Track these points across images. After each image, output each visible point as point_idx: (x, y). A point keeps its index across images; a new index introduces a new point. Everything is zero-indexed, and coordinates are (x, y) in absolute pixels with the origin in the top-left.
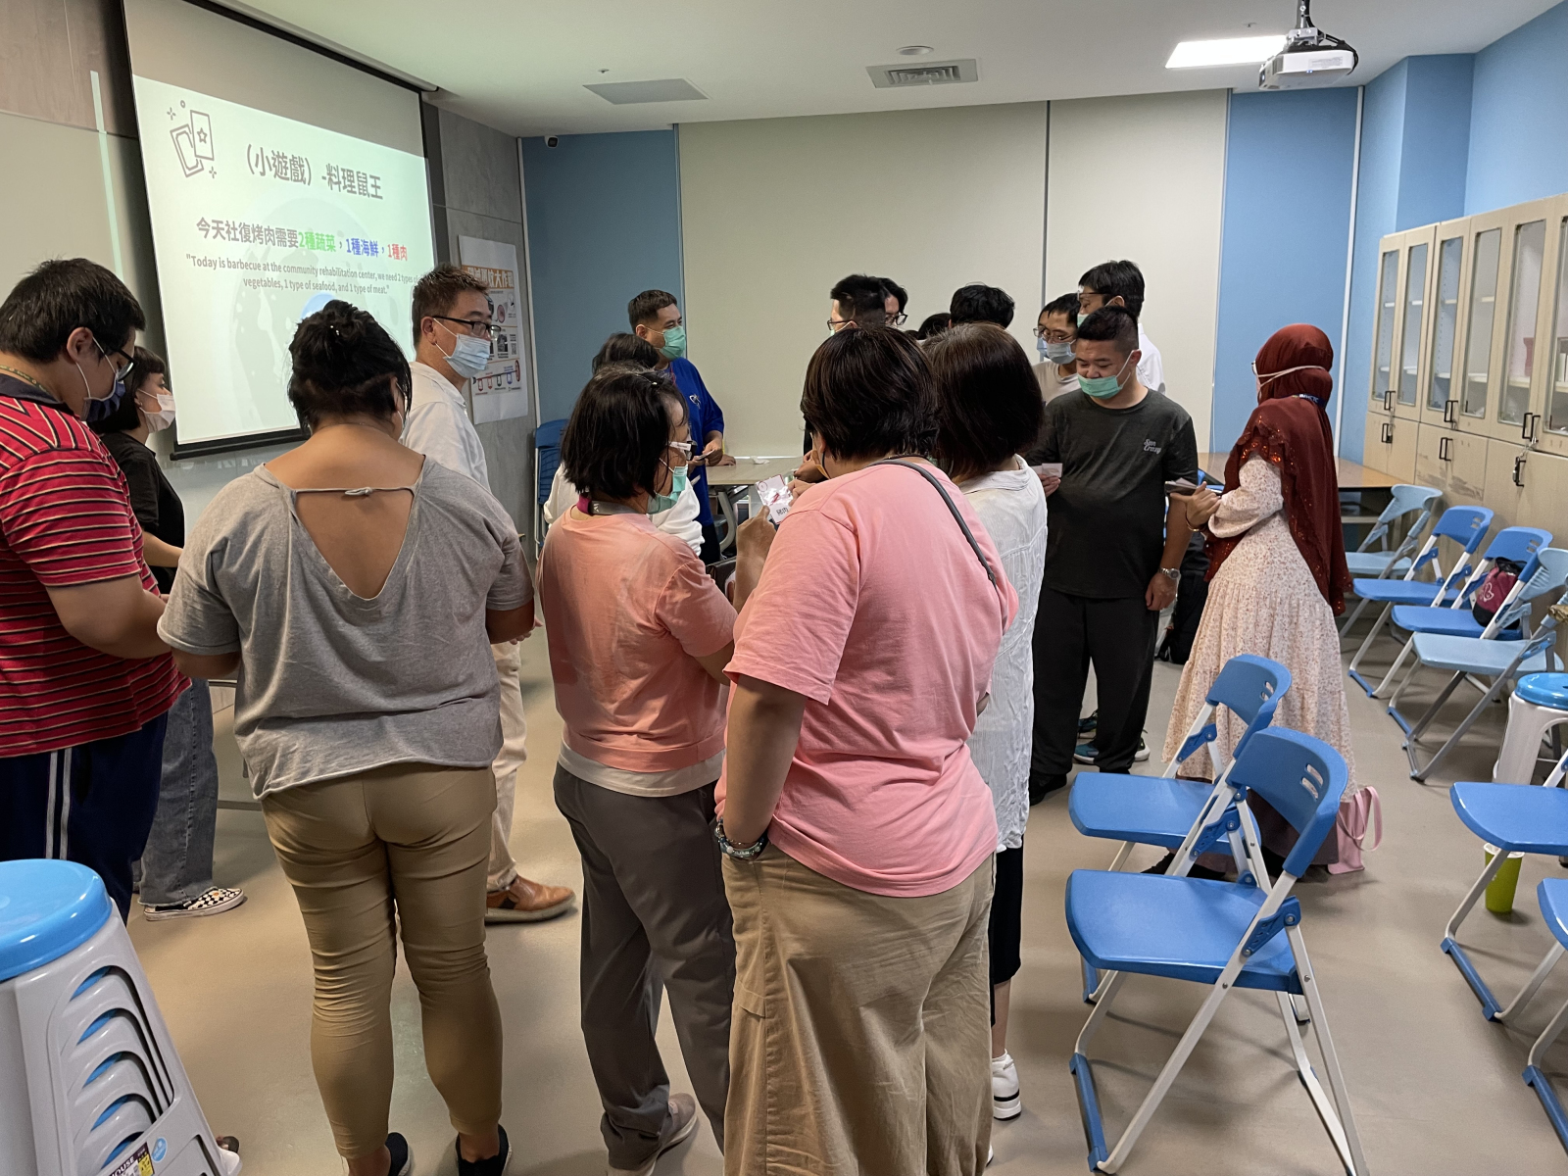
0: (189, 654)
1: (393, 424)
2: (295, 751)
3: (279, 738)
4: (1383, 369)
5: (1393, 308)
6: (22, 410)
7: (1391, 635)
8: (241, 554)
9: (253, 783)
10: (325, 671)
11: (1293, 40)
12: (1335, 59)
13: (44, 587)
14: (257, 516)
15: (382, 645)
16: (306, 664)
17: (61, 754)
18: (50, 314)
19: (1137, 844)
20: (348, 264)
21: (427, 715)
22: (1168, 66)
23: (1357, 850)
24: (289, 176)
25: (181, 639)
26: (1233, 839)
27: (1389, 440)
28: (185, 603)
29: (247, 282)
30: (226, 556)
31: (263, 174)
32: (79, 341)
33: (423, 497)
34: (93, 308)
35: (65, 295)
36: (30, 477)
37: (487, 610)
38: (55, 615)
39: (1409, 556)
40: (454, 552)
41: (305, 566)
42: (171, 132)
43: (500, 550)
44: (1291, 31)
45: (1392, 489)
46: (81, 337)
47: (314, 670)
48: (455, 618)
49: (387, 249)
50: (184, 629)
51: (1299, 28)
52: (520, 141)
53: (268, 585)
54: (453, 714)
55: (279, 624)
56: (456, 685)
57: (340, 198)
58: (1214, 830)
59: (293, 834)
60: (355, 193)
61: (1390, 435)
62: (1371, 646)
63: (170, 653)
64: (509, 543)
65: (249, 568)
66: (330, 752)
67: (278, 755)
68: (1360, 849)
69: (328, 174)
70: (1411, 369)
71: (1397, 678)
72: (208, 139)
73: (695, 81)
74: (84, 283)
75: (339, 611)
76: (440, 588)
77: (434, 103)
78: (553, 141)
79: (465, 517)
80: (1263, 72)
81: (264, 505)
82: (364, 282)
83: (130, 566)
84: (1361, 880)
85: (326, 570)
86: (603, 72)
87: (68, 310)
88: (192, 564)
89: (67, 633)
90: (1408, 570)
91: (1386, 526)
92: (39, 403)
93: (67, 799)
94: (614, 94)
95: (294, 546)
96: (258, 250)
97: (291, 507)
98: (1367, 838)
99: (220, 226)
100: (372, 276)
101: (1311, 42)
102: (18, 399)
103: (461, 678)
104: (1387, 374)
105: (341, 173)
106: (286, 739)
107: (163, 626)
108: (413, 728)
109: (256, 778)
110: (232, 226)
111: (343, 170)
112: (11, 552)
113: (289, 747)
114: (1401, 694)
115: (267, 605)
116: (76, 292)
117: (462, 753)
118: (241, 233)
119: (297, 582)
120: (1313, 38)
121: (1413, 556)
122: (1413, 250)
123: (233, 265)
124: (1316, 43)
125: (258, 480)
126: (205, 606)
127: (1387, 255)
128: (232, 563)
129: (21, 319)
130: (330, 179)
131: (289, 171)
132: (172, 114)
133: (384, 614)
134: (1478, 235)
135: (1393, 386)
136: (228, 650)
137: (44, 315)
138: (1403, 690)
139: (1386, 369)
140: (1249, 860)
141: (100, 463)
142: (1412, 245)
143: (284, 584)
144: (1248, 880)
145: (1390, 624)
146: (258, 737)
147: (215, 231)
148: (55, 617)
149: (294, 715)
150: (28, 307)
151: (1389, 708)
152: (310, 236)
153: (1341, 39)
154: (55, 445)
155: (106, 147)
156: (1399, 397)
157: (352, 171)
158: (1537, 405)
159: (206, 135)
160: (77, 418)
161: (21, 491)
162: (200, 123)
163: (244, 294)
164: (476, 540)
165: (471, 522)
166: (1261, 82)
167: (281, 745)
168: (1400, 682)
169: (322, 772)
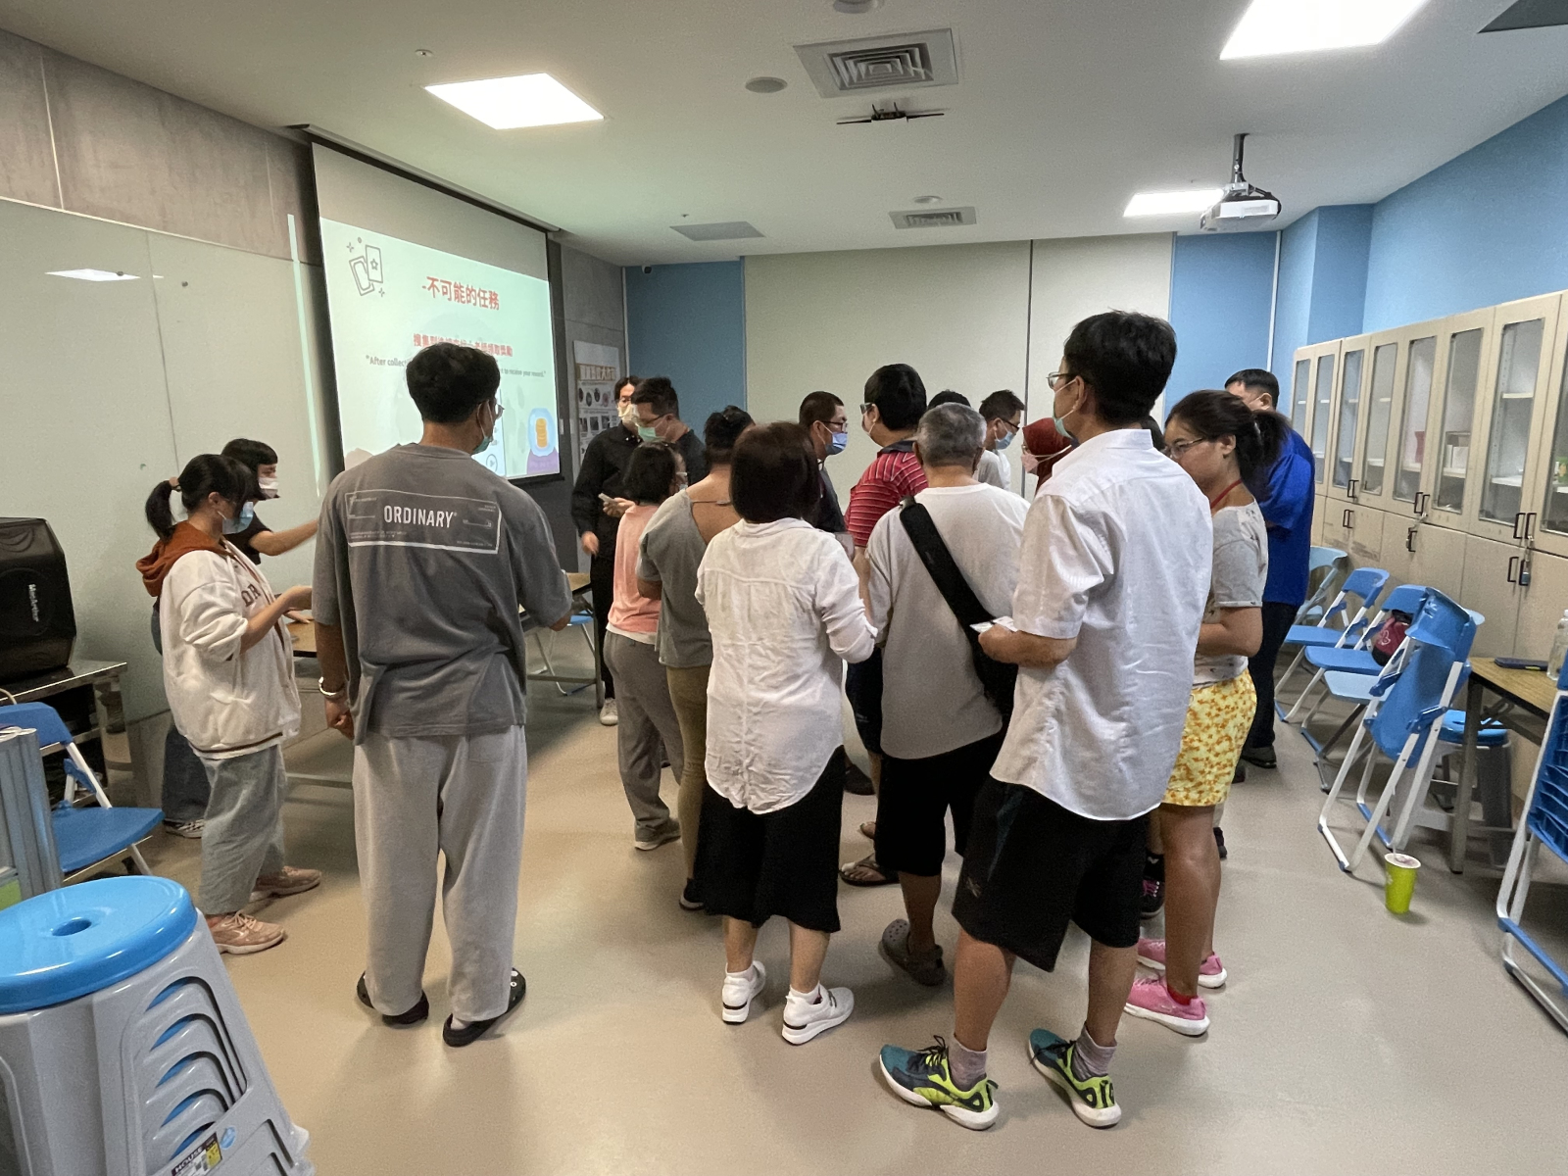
5: (1305, 405)
7: (1304, 669)
11: (1228, 192)
12: (1262, 207)
22: (1124, 215)
42: (350, 261)
44: (1227, 185)
51: (1234, 181)
52: (624, 269)
72: (379, 267)
73: (758, 226)
77: (556, 241)
78: (648, 270)
80: (1204, 218)
86: (685, 216)
90: (1320, 617)
94: (694, 233)
101: (1243, 194)
114: (1310, 720)
120: (1245, 190)
122: (1322, 360)
124: (1247, 195)
127: (1300, 363)
132: (351, 248)
134: (1377, 348)
138: (1312, 715)
142: (1321, 356)
145: (1304, 660)
151: (1300, 731)
153: (1268, 191)
155: (299, 272)
158: (1427, 486)
159: (377, 264)
162: (373, 255)
166: (1202, 225)
168: (1308, 709)
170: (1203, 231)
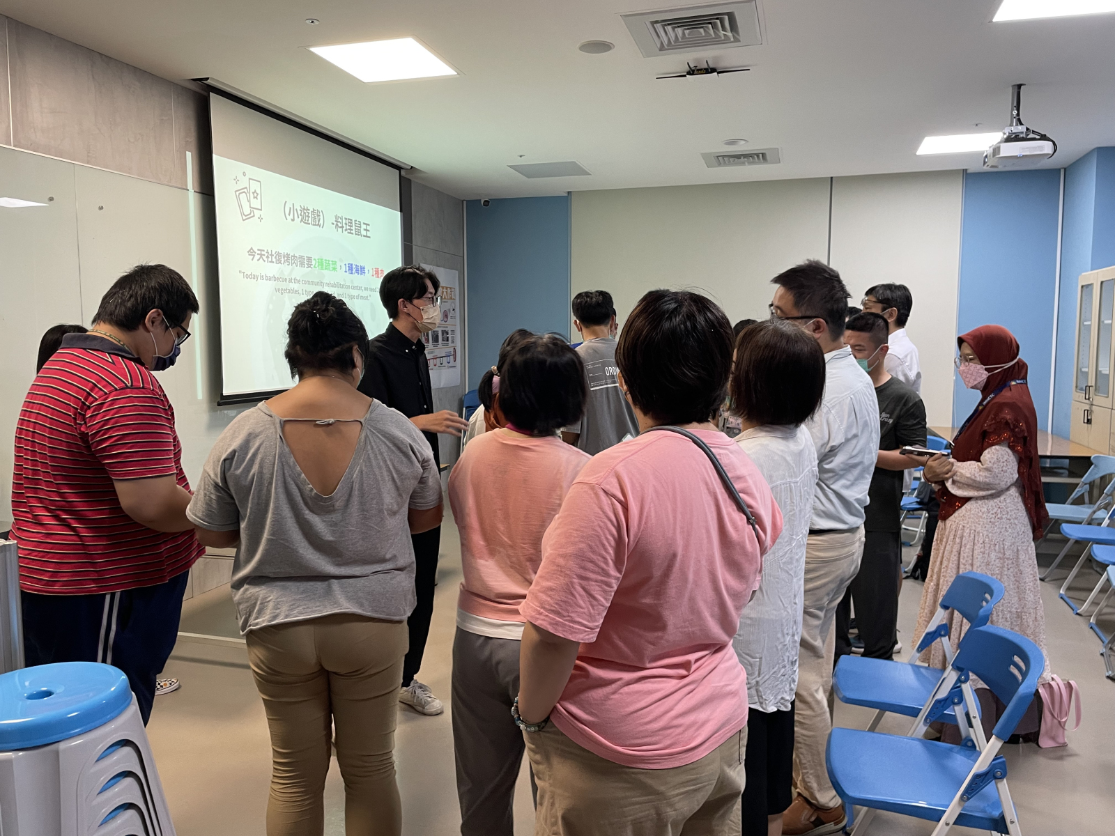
0: (204, 529)
1: (353, 377)
2: (269, 601)
3: (259, 591)
4: (1084, 370)
5: (1090, 326)
6: (110, 360)
7: (1093, 569)
8: (244, 461)
9: (241, 622)
10: (294, 545)
11: (1007, 134)
12: (1039, 147)
13: (111, 480)
14: (257, 436)
15: (334, 529)
16: (281, 539)
17: (113, 596)
18: (136, 299)
19: (887, 713)
20: (344, 280)
21: (362, 580)
22: (918, 153)
23: (1062, 729)
24: (310, 222)
25: (200, 519)
26: (958, 711)
27: (1089, 421)
28: (205, 494)
29: (278, 290)
30: (234, 462)
31: (293, 220)
32: (154, 318)
33: (369, 427)
34: (165, 296)
35: (147, 287)
36: (110, 406)
37: (409, 508)
38: (118, 499)
39: (1105, 508)
40: (387, 466)
41: (286, 472)
42: (236, 192)
43: (419, 466)
44: (1006, 128)
45: (1092, 458)
46: (155, 315)
47: (287, 544)
48: (385, 512)
49: (371, 271)
50: (203, 512)
51: (1012, 126)
52: (465, 202)
53: (260, 483)
54: (380, 581)
55: (266, 511)
56: (384, 561)
57: (343, 237)
58: (943, 703)
59: (265, 661)
60: (352, 234)
61: (1089, 418)
62: (1076, 577)
63: (193, 530)
64: (426, 462)
65: (249, 471)
66: (293, 602)
67: (259, 603)
68: (1064, 729)
69: (336, 221)
70: (1104, 370)
71: (1096, 601)
72: (259, 197)
73: (583, 163)
74: (161, 280)
75: (306, 504)
76: (376, 491)
77: (408, 177)
78: (486, 203)
79: (397, 442)
80: (986, 156)
81: (262, 429)
82: (354, 292)
83: (170, 469)
84: (1065, 753)
85: (300, 475)
86: (521, 156)
87: (149, 298)
88: (212, 467)
89: (124, 512)
90: (1105, 519)
91: (1088, 486)
92: (122, 357)
93: (114, 627)
94: (529, 171)
95: (279, 457)
96: (286, 269)
97: (279, 431)
98: (1070, 720)
99: (263, 253)
100: (360, 288)
101: (1021, 136)
102: (109, 353)
103: (388, 556)
104: (1087, 373)
105: (344, 221)
106: (265, 592)
107: (190, 510)
108: (351, 589)
109: (243, 619)
110: (270, 253)
111: (346, 219)
112: (93, 455)
113: (267, 598)
114: (1100, 614)
115: (259, 498)
116: (155, 286)
117: (384, 609)
118: (276, 258)
119: (279, 482)
120: (1022, 133)
121: (1109, 508)
122: (1104, 284)
123: (269, 278)
124: (1025, 136)
125: (259, 411)
126: (218, 496)
127: (1084, 288)
128: (237, 468)
129: (118, 302)
130: (337, 225)
131: (310, 219)
132: (236, 180)
133: (336, 507)
135: (1092, 382)
136: (231, 528)
137: (133, 299)
138: (1101, 610)
139: (1085, 370)
140: (970, 729)
141: (157, 398)
142: (1103, 280)
143: (270, 483)
144: (970, 744)
145: (1090, 560)
146: (247, 590)
147: (259, 256)
148: (117, 501)
149: (272, 575)
150: (123, 294)
151: (1091, 624)
152: (321, 262)
153: (1043, 133)
154: (129, 385)
155: (192, 200)
156: (1096, 390)
157: (351, 220)
159: (258, 194)
160: (146, 368)
161: (104, 414)
162: (254, 186)
163: (274, 298)
164: (404, 459)
165: (401, 446)
166: (985, 163)
167: (261, 596)
168: (1099, 604)
169: (287, 616)
170: (986, 169)
